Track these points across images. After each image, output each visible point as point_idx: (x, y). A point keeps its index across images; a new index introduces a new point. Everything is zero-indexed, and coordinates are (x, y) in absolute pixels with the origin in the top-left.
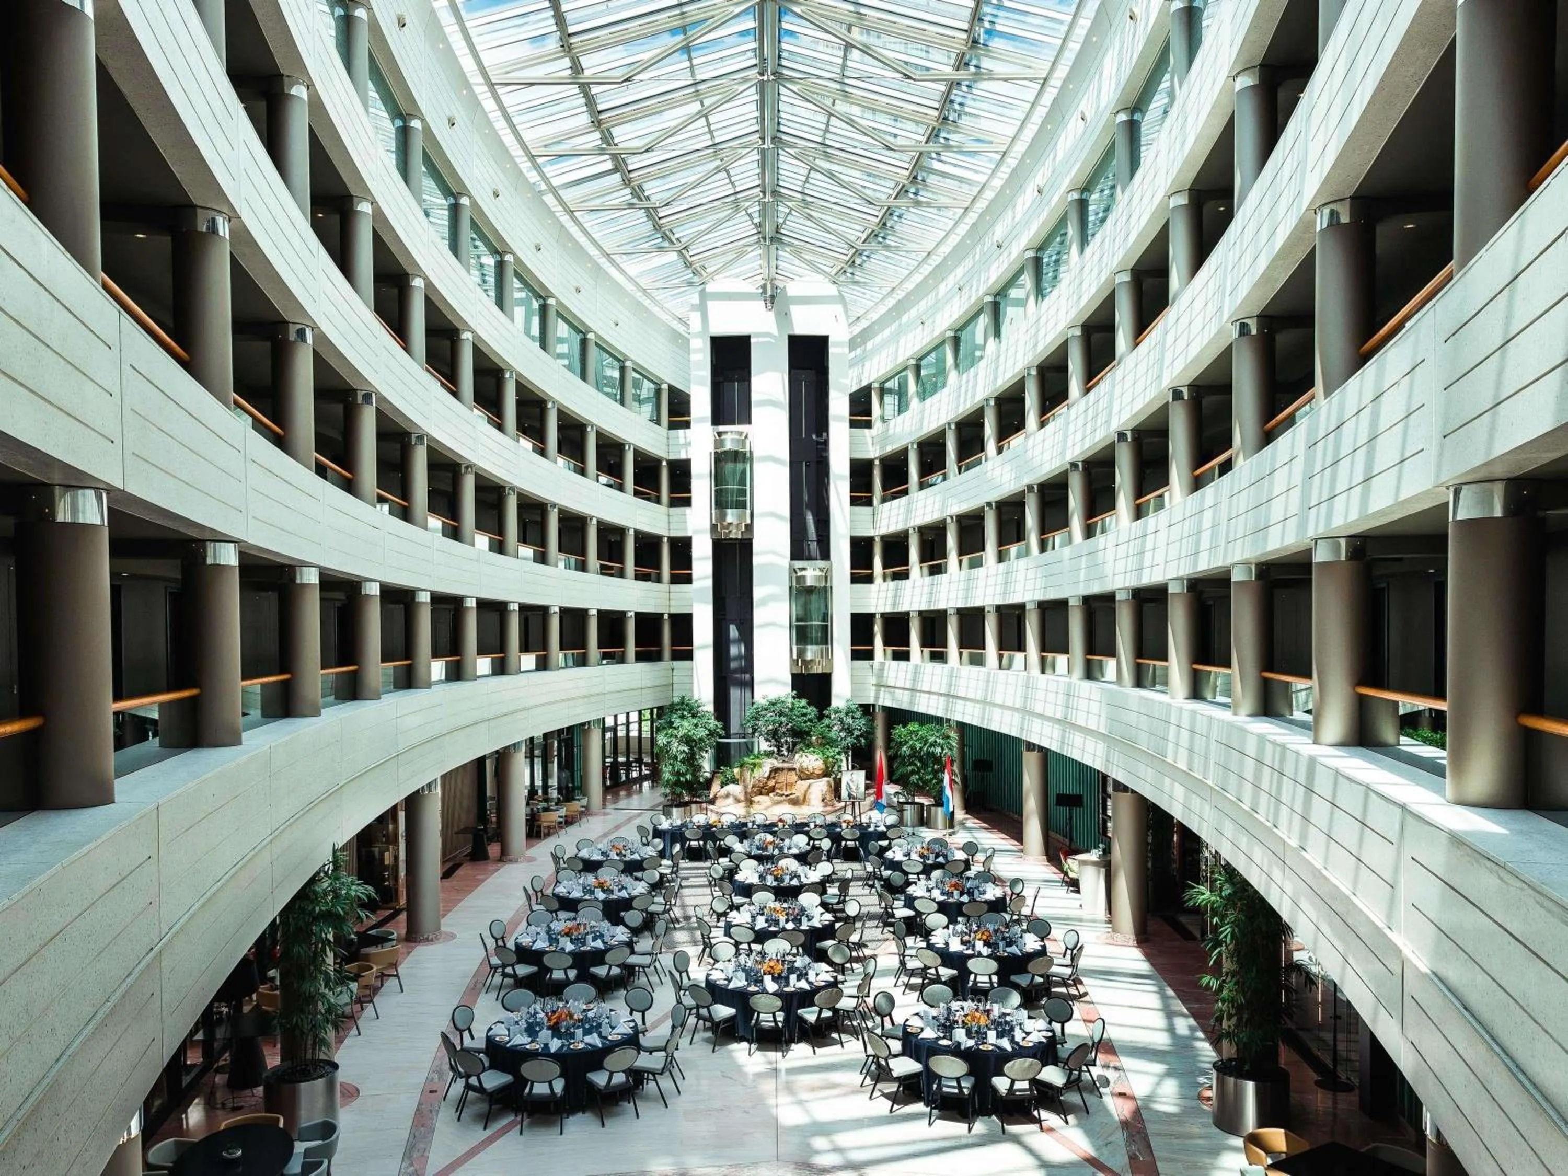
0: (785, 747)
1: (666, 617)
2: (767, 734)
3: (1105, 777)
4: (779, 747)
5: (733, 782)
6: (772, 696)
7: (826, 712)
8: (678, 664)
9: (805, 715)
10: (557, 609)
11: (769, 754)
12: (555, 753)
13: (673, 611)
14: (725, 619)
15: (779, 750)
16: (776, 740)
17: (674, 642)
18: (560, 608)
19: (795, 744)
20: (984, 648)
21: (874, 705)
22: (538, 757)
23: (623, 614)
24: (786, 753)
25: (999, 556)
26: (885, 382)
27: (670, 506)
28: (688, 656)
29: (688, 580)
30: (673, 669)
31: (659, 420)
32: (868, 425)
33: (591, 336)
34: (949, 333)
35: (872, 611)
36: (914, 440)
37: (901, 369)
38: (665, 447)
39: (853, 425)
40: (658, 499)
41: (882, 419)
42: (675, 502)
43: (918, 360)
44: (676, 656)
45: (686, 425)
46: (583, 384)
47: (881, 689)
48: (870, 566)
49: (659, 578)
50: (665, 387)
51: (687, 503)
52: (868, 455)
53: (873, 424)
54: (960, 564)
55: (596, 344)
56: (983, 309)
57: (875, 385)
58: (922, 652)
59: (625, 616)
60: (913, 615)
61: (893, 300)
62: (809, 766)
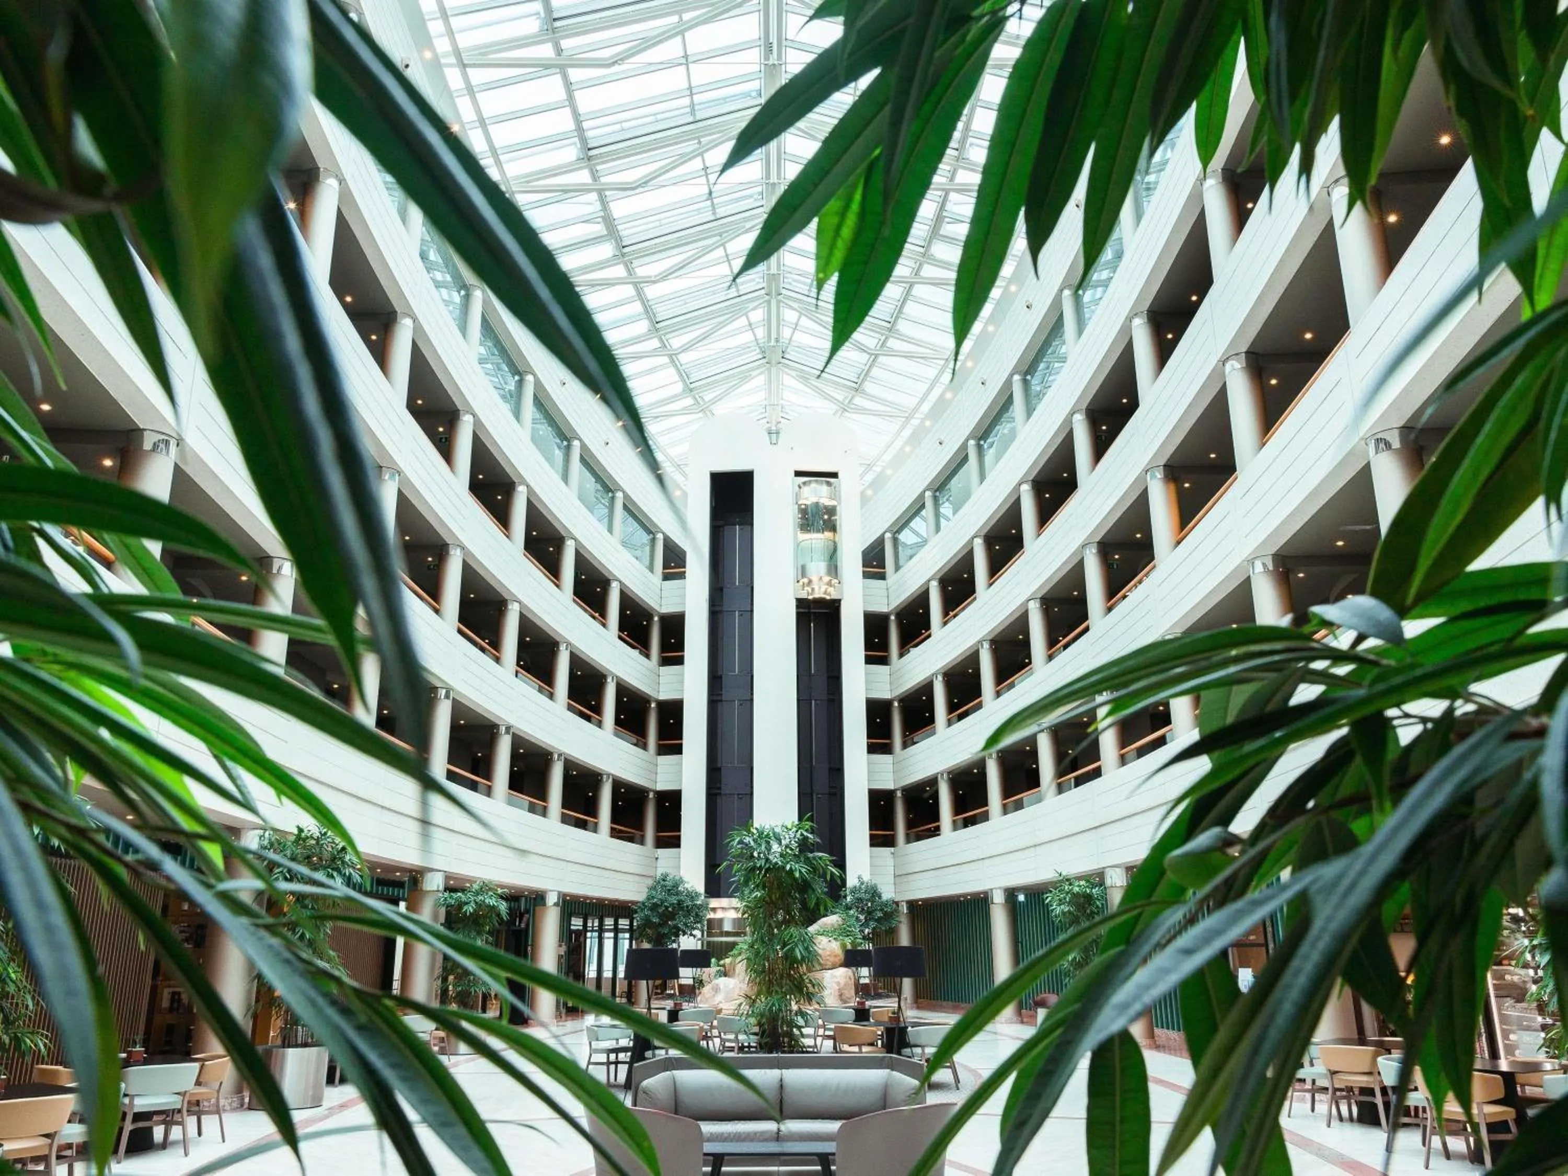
1: (651, 792)
5: (725, 976)
8: (662, 852)
13: (660, 787)
14: (719, 794)
17: (659, 827)
23: (598, 773)
25: (1050, 658)
26: (899, 531)
27: (660, 665)
28: (675, 843)
29: (677, 750)
30: (657, 859)
31: (651, 568)
32: (882, 577)
33: (576, 443)
34: (972, 442)
35: (892, 787)
36: (935, 574)
37: (917, 508)
38: (657, 598)
39: (866, 575)
40: (648, 656)
41: (897, 568)
42: (666, 661)
43: (936, 491)
44: (661, 843)
45: (682, 576)
46: (563, 484)
47: (905, 879)
48: (888, 735)
49: (644, 747)
50: (660, 536)
51: (679, 661)
52: (883, 608)
53: (887, 576)
54: (998, 694)
55: (581, 455)
56: (1011, 396)
57: (888, 535)
58: (954, 822)
59: (601, 780)
60: (942, 778)
61: (907, 432)
62: (822, 951)
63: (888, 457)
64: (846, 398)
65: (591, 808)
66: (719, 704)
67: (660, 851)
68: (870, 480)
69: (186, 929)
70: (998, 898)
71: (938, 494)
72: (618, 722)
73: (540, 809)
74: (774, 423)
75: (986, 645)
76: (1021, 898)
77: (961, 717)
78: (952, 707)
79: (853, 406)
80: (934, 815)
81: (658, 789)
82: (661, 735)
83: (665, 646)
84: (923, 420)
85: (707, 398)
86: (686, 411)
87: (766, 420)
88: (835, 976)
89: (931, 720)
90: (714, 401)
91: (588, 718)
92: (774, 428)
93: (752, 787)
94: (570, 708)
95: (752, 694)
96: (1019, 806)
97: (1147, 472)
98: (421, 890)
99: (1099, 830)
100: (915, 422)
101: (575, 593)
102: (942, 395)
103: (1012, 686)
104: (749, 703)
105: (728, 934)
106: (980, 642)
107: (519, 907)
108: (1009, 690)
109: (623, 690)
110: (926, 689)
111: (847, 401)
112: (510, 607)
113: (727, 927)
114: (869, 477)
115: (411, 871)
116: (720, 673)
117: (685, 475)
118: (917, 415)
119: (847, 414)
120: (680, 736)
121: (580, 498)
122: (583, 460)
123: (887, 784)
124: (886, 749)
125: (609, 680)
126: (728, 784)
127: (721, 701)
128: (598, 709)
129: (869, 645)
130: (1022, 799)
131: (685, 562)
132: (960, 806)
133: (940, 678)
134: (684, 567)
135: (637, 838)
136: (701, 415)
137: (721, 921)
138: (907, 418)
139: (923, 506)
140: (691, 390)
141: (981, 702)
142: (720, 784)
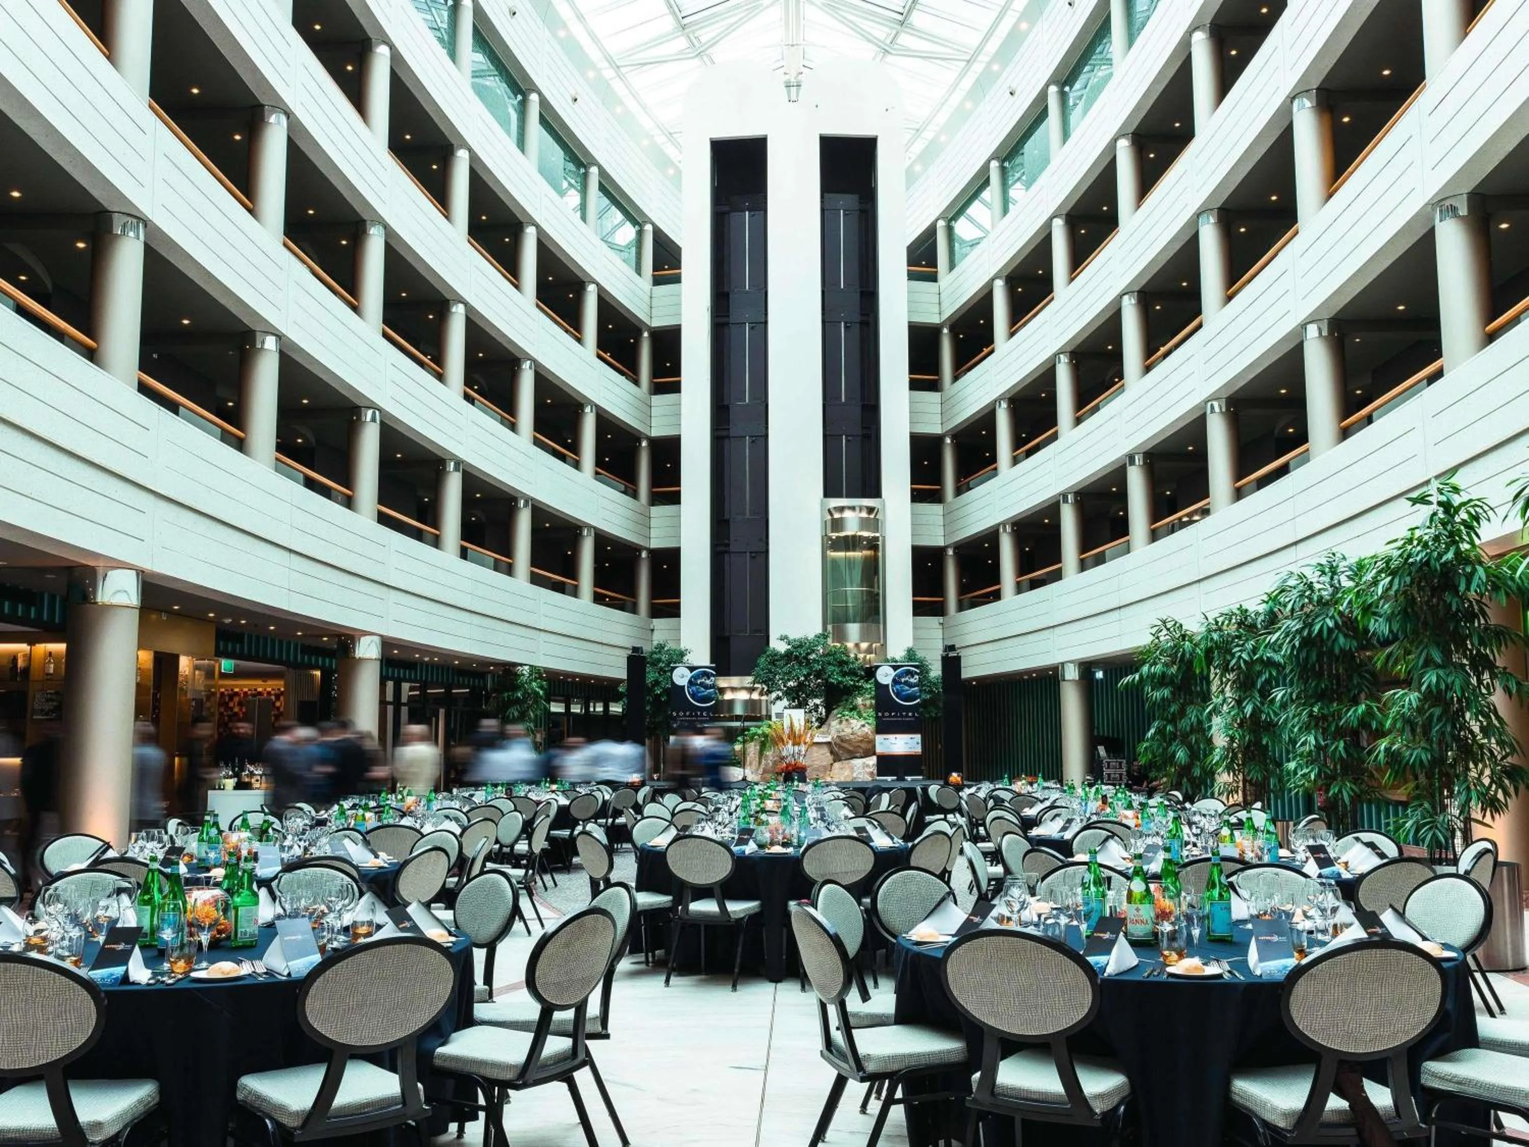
1: (644, 553)
13: (656, 545)
14: (728, 551)
25: (1148, 369)
26: (955, 218)
27: (651, 394)
28: (674, 611)
29: (675, 499)
30: (653, 630)
31: (638, 270)
32: (933, 278)
33: (534, 97)
34: (1053, 89)
35: (941, 543)
36: (1000, 270)
37: (980, 182)
38: (647, 310)
39: (912, 276)
40: (636, 382)
41: (952, 266)
42: (658, 389)
43: (1004, 161)
44: (657, 612)
45: (677, 280)
46: (518, 152)
48: (938, 479)
49: (635, 495)
50: (648, 228)
51: (675, 388)
52: (934, 319)
53: (940, 276)
54: (1078, 421)
55: (541, 115)
56: (1107, 21)
57: (941, 224)
58: (1018, 583)
59: (581, 534)
60: (1005, 530)
61: (967, 83)
62: (852, 737)
63: (942, 118)
64: (888, 35)
65: (570, 569)
66: (726, 441)
67: (656, 622)
68: (918, 152)
69: (54, 697)
70: (1071, 673)
71: (1006, 164)
72: (599, 462)
73: (504, 566)
74: (794, 74)
75: (1064, 359)
76: (1100, 675)
77: (1029, 453)
78: (1018, 442)
79: (896, 46)
80: (995, 576)
81: (652, 547)
82: (655, 481)
83: (657, 370)
84: (989, 64)
85: (704, 39)
86: (679, 57)
87: (782, 70)
88: (868, 766)
89: (993, 459)
90: (714, 43)
91: (562, 458)
92: (793, 80)
93: (767, 544)
94: (537, 442)
95: (767, 428)
96: (1100, 560)
97: (1294, 98)
98: (355, 658)
99: (1202, 584)
100: (978, 68)
101: (539, 297)
102: (1016, 26)
103: (1096, 409)
104: (763, 439)
105: (738, 718)
106: (1056, 355)
107: (485, 685)
108: (1093, 414)
109: (605, 422)
110: (987, 419)
111: (888, 41)
112: (454, 309)
113: (739, 710)
114: (918, 147)
115: (339, 636)
116: (726, 403)
117: (678, 146)
118: (981, 58)
119: (889, 58)
120: (677, 482)
121: (542, 171)
122: (543, 121)
123: (936, 538)
124: (936, 497)
125: (588, 410)
126: (738, 538)
127: (728, 437)
128: (575, 448)
129: (914, 367)
130: (1103, 552)
131: (680, 262)
132: (1024, 565)
133: (1004, 405)
134: (679, 268)
135: (629, 605)
136: (696, 62)
137: (731, 702)
138: (968, 61)
139: (987, 182)
140: (684, 27)
141: (1056, 432)
142: (729, 540)
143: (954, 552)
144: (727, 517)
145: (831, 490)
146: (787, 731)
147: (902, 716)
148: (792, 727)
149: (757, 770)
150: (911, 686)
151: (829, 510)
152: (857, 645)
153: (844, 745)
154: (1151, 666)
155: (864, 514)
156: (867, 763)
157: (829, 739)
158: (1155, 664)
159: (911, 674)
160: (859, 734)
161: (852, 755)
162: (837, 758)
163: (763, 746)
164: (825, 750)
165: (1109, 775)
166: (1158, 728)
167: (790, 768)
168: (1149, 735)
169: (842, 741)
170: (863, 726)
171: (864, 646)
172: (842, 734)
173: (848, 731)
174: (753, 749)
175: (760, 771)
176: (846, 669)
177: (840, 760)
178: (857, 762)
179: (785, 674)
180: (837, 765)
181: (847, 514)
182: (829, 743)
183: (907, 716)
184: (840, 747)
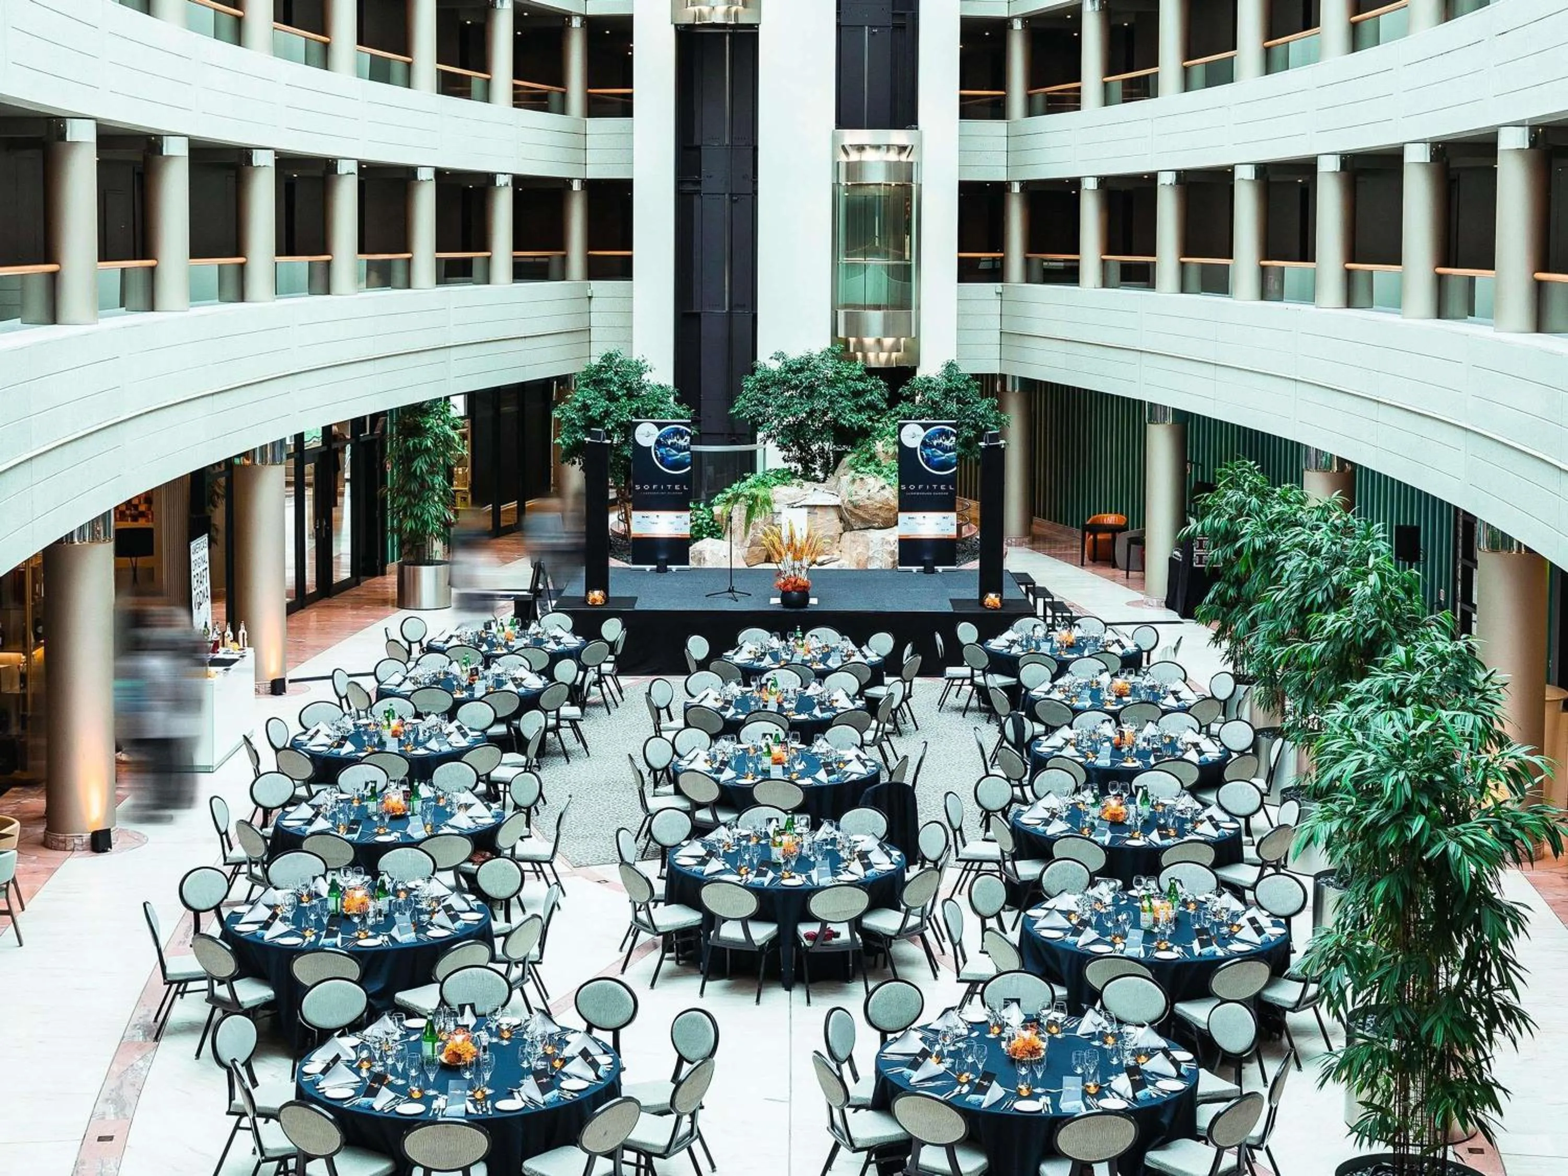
0: (819, 462)
1: (576, 186)
2: (781, 433)
3: (1469, 521)
4: (806, 462)
5: (711, 535)
6: (795, 353)
7: (904, 390)
8: (599, 287)
9: (857, 394)
10: (353, 167)
11: (785, 476)
12: (347, 475)
13: (593, 173)
14: (698, 192)
15: (806, 468)
16: (801, 448)
17: (592, 241)
18: (360, 163)
19: (839, 457)
20: (1230, 256)
21: (1003, 377)
22: (310, 485)
23: (489, 179)
24: (821, 475)
30: (590, 298)
44: (596, 270)
47: (1017, 341)
49: (563, 110)
58: (1104, 263)
59: (493, 183)
60: (1088, 186)
62: (868, 502)
67: (596, 284)
81: (588, 176)
88: (888, 542)
93: (755, 182)
123: (996, 172)
126: (713, 173)
142: (700, 176)
143: (1021, 189)
144: (697, 142)
145: (846, 119)
146: (786, 541)
147: (931, 489)
148: (792, 537)
149: (743, 541)
150: (946, 450)
151: (843, 147)
152: (879, 341)
153: (857, 511)
154: (1215, 518)
155: (893, 156)
156: (888, 538)
157: (836, 501)
158: (1219, 515)
159: (947, 435)
160: (878, 499)
161: (868, 525)
162: (848, 527)
163: (751, 510)
164: (833, 515)
165: (1201, 557)
166: (1217, 591)
167: (789, 587)
168: (1207, 599)
169: (855, 507)
170: (883, 488)
171: (888, 342)
172: (854, 498)
173: (864, 493)
174: (739, 512)
175: (748, 543)
176: (862, 402)
177: (852, 530)
178: (875, 535)
179: (781, 407)
180: (847, 535)
181: (869, 156)
182: (837, 507)
183: (938, 489)
184: (852, 514)
